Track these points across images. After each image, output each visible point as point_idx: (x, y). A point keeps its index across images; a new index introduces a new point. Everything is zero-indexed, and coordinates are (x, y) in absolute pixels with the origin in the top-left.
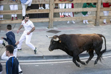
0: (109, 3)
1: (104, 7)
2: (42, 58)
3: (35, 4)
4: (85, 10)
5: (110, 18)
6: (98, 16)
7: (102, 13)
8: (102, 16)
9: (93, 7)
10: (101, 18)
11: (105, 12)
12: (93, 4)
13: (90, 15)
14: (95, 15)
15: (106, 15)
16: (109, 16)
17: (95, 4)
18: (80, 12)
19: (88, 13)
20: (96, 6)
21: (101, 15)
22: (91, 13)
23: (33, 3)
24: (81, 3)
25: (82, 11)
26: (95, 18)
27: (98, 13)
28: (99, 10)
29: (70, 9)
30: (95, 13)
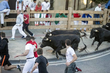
0: (78, 14)
1: (74, 17)
2: (18, 62)
3: (13, 13)
4: (57, 19)
5: (79, 26)
6: (69, 25)
7: (73, 22)
8: (73, 25)
9: (65, 17)
10: (71, 26)
11: (75, 22)
12: (64, 14)
13: (62, 24)
14: (66, 24)
15: (76, 24)
16: (79, 25)
17: (66, 14)
18: (53, 21)
19: (60, 23)
20: (67, 16)
21: (71, 24)
22: (62, 22)
23: (11, 13)
24: (54, 13)
25: (55, 20)
26: (66, 27)
27: (69, 22)
28: (70, 20)
29: (45, 18)
30: (66, 22)
